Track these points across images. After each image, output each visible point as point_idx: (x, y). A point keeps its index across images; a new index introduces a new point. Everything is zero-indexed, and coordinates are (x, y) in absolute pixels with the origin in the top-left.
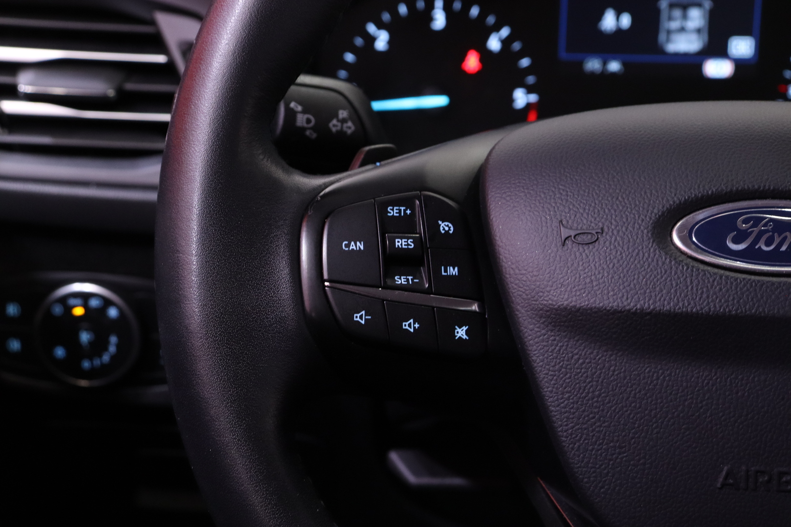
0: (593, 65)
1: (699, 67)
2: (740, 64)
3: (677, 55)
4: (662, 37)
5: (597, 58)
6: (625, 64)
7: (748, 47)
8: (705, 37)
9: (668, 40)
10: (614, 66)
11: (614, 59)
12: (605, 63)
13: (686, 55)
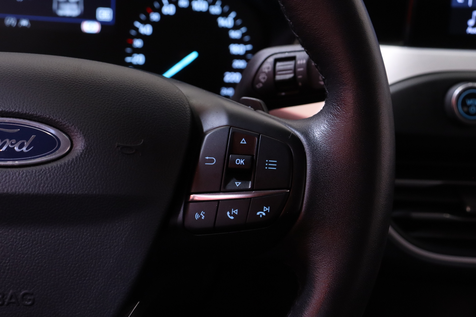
0: (11, 21)
1: (79, 26)
2: (104, 25)
3: (64, 17)
4: (55, 6)
5: (13, 17)
6: (31, 22)
7: (109, 15)
8: (82, 7)
9: (58, 8)
10: (24, 23)
11: (24, 18)
12: (18, 21)
13: (70, 18)
